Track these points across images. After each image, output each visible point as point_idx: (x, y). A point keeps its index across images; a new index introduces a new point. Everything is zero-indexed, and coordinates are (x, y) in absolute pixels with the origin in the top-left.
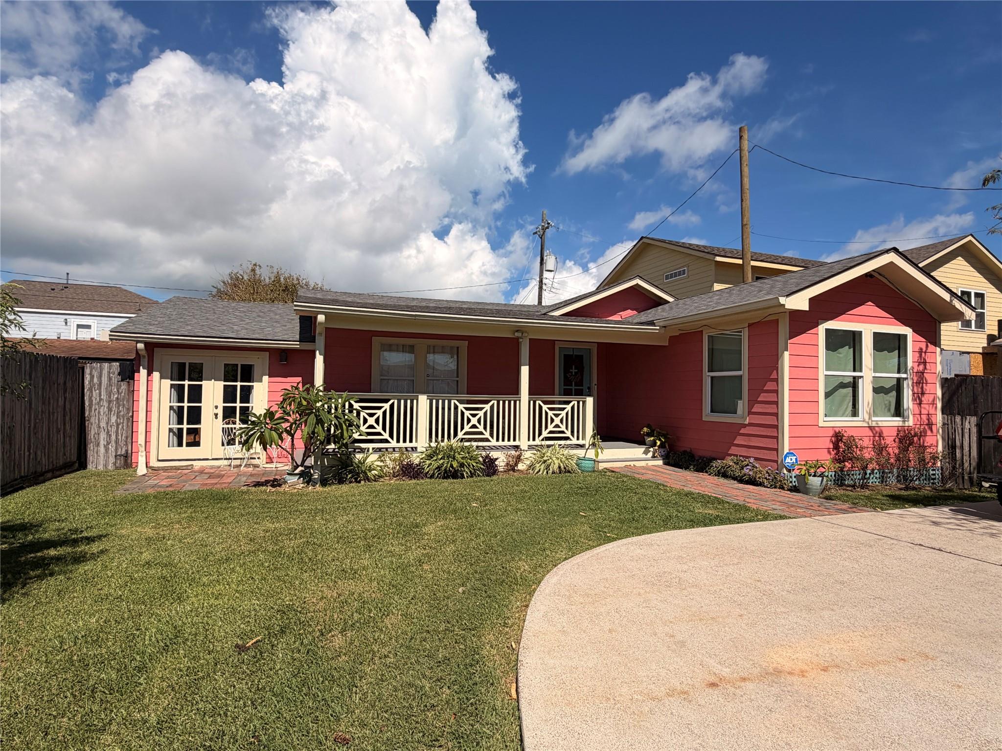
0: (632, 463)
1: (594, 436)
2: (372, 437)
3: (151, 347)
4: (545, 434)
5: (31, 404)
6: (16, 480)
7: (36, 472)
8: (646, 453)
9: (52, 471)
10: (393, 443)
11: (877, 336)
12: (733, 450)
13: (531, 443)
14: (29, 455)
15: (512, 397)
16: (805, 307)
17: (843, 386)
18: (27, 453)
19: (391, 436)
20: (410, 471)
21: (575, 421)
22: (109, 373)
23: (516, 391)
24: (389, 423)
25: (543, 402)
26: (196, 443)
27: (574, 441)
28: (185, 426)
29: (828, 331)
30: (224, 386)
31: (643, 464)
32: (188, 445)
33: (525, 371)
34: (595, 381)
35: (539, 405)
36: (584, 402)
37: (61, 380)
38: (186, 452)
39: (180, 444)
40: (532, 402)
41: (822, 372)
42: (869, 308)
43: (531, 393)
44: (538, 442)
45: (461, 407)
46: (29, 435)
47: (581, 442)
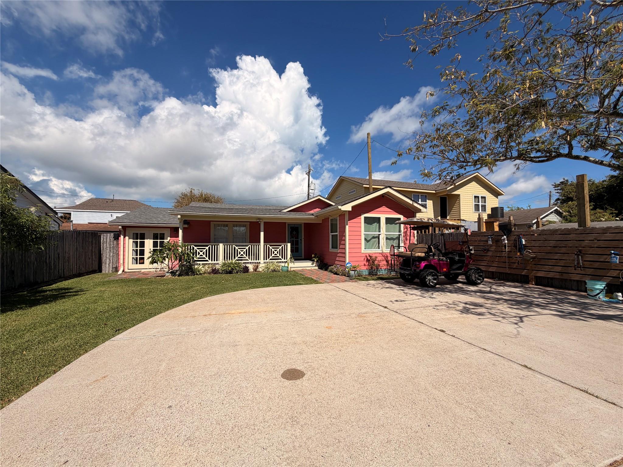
0: (305, 268)
1: (291, 258)
2: (202, 259)
3: (124, 228)
4: (271, 257)
5: (77, 249)
6: (71, 275)
7: (80, 273)
8: (312, 264)
9: (87, 273)
10: (210, 262)
11: (387, 219)
12: (336, 262)
13: (265, 261)
14: (77, 267)
15: (257, 244)
16: (350, 210)
17: (374, 238)
18: (75, 266)
19: (209, 259)
20: (215, 271)
21: (283, 253)
22: (110, 237)
23: (260, 242)
24: (208, 254)
25: (270, 245)
26: (143, 263)
27: (283, 260)
28: (138, 257)
29: (365, 217)
30: (153, 241)
31: (310, 268)
32: (140, 263)
33: (262, 234)
34: (303, 237)
35: (268, 247)
36: (287, 245)
37: (90, 240)
38: (139, 266)
39: (137, 263)
40: (265, 246)
41: (363, 232)
42: (384, 208)
44: (268, 261)
45: (237, 248)
46: (77, 260)
47: (286, 260)
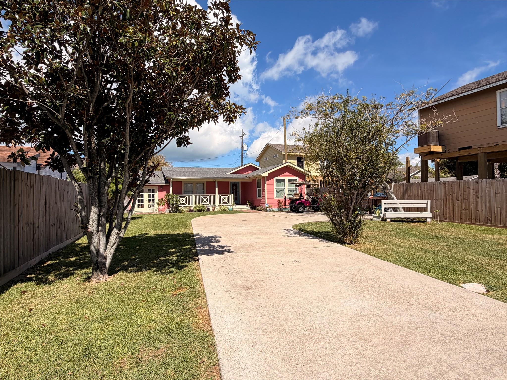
0: (242, 209)
2: (183, 204)
4: (222, 203)
8: (247, 207)
11: (288, 179)
13: (219, 205)
15: (214, 195)
16: (267, 175)
17: (281, 190)
19: (187, 204)
20: (190, 211)
21: (229, 200)
23: (215, 193)
24: (186, 201)
25: (221, 196)
27: (229, 204)
28: (140, 204)
29: (276, 179)
30: (149, 194)
31: (245, 209)
32: (141, 208)
33: (217, 189)
34: (240, 190)
36: (231, 195)
41: (275, 187)
42: (287, 174)
43: (218, 193)
45: (202, 197)
